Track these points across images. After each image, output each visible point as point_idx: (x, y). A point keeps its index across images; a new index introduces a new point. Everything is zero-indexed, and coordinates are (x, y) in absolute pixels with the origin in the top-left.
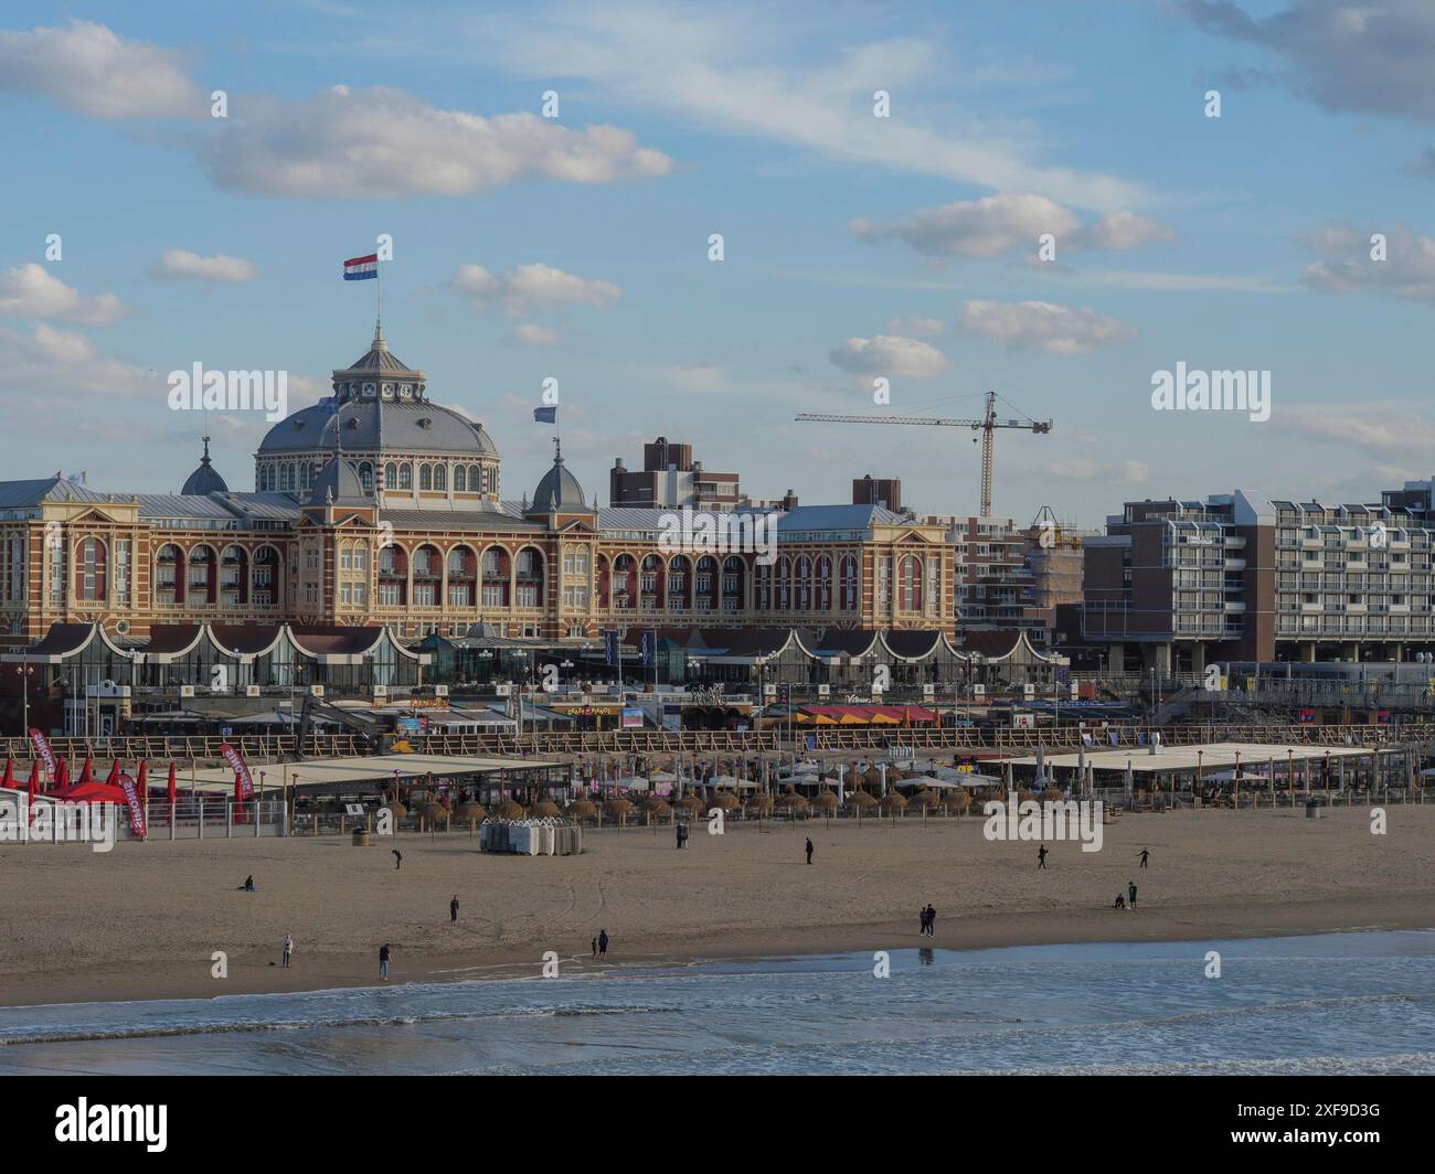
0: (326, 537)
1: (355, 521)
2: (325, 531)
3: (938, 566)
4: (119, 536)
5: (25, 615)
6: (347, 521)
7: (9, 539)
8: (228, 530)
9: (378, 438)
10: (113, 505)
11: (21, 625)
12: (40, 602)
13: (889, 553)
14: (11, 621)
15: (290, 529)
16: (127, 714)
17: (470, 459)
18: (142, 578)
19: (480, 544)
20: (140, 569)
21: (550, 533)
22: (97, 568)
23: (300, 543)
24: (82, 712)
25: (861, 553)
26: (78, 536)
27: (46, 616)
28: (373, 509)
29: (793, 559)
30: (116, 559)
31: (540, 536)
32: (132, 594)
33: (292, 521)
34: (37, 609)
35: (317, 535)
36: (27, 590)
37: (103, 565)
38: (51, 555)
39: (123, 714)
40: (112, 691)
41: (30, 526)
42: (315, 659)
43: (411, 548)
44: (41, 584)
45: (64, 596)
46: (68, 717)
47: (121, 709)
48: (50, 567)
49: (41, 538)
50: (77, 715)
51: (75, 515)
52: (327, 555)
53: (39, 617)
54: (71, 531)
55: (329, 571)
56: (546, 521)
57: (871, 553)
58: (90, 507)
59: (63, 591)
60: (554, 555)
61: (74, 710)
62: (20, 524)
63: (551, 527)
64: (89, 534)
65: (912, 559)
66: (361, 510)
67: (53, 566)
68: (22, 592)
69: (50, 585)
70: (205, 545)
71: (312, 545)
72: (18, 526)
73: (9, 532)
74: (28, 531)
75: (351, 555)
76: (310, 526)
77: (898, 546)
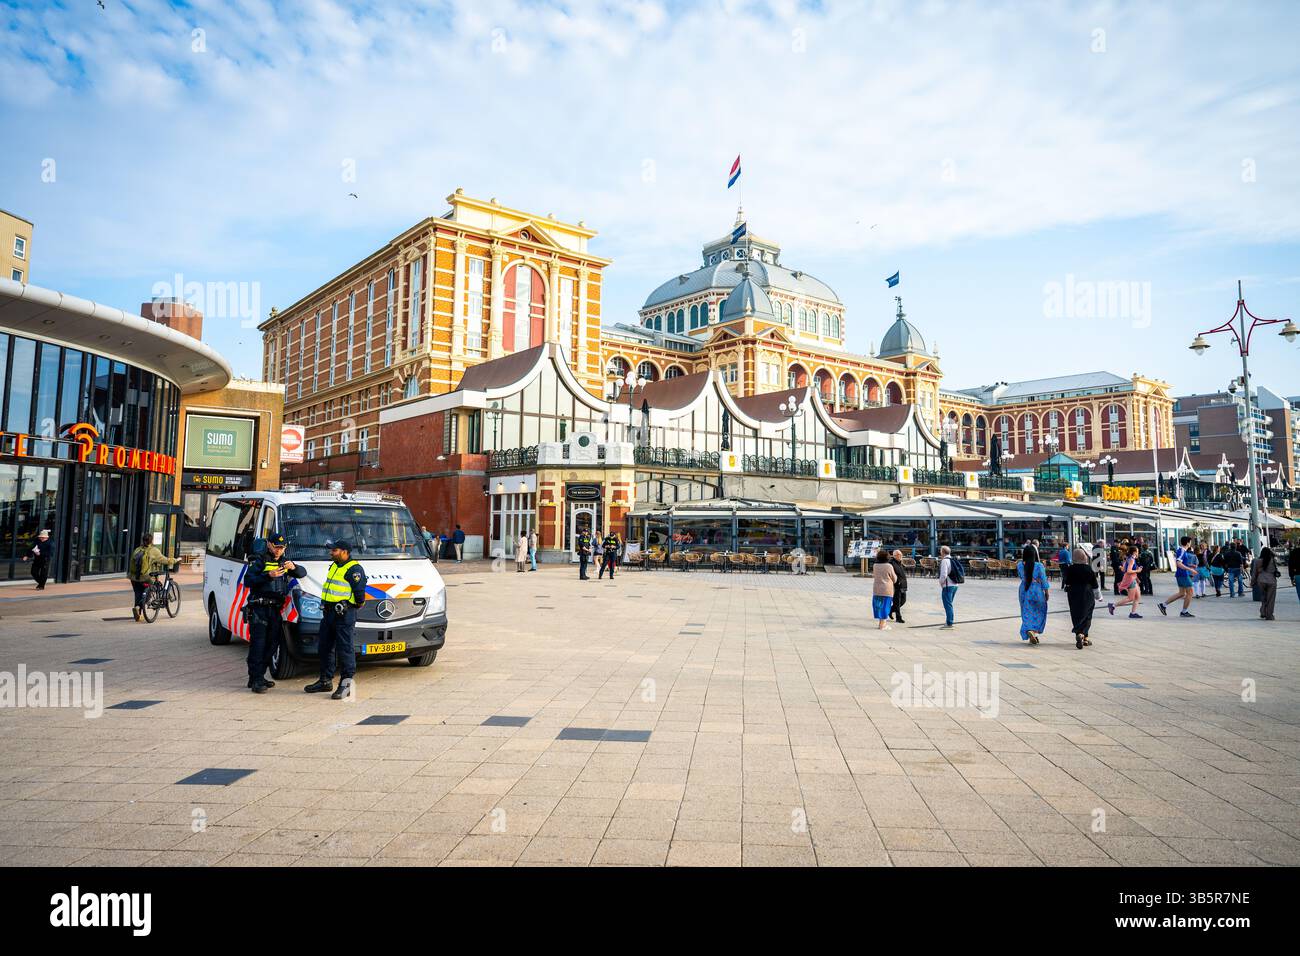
0: (746, 349)
1: (773, 335)
2: (745, 342)
3: (1167, 417)
4: (563, 270)
5: (426, 364)
6: (765, 334)
7: (406, 264)
8: (643, 345)
9: (766, 279)
10: (555, 224)
11: (419, 381)
12: (449, 345)
13: (1145, 403)
14: (406, 380)
15: (696, 351)
16: (627, 502)
17: (834, 309)
18: (592, 333)
19: (861, 374)
20: (590, 321)
21: (909, 371)
22: (533, 309)
23: (713, 360)
24: (528, 499)
25: (1130, 401)
26: (506, 258)
27: (459, 367)
28: (785, 326)
29: (1040, 414)
30: (559, 301)
31: (901, 373)
32: (580, 353)
33: (697, 344)
34: (444, 355)
35: (736, 348)
36: (430, 325)
37: (542, 306)
38: (467, 279)
39: (621, 502)
40: (595, 454)
41: (435, 230)
42: (845, 440)
43: (812, 370)
44: (452, 319)
45: (485, 342)
46: (497, 512)
47: (615, 491)
48: (466, 297)
49: (453, 252)
50: (517, 508)
51: (503, 227)
52: (746, 366)
53: (447, 367)
54: (497, 248)
55: (750, 382)
56: (903, 361)
57: (1138, 401)
58: (524, 220)
59: (484, 335)
60: (912, 390)
61: (509, 496)
62: (421, 232)
63: (909, 366)
64: (523, 258)
65: (529, 271)
66: (776, 325)
67: (470, 296)
68: (422, 331)
69: (465, 322)
70: (620, 359)
71: (727, 360)
72: (418, 239)
73: (406, 254)
74: (433, 238)
75: (768, 368)
76: (725, 341)
77: (1151, 397)
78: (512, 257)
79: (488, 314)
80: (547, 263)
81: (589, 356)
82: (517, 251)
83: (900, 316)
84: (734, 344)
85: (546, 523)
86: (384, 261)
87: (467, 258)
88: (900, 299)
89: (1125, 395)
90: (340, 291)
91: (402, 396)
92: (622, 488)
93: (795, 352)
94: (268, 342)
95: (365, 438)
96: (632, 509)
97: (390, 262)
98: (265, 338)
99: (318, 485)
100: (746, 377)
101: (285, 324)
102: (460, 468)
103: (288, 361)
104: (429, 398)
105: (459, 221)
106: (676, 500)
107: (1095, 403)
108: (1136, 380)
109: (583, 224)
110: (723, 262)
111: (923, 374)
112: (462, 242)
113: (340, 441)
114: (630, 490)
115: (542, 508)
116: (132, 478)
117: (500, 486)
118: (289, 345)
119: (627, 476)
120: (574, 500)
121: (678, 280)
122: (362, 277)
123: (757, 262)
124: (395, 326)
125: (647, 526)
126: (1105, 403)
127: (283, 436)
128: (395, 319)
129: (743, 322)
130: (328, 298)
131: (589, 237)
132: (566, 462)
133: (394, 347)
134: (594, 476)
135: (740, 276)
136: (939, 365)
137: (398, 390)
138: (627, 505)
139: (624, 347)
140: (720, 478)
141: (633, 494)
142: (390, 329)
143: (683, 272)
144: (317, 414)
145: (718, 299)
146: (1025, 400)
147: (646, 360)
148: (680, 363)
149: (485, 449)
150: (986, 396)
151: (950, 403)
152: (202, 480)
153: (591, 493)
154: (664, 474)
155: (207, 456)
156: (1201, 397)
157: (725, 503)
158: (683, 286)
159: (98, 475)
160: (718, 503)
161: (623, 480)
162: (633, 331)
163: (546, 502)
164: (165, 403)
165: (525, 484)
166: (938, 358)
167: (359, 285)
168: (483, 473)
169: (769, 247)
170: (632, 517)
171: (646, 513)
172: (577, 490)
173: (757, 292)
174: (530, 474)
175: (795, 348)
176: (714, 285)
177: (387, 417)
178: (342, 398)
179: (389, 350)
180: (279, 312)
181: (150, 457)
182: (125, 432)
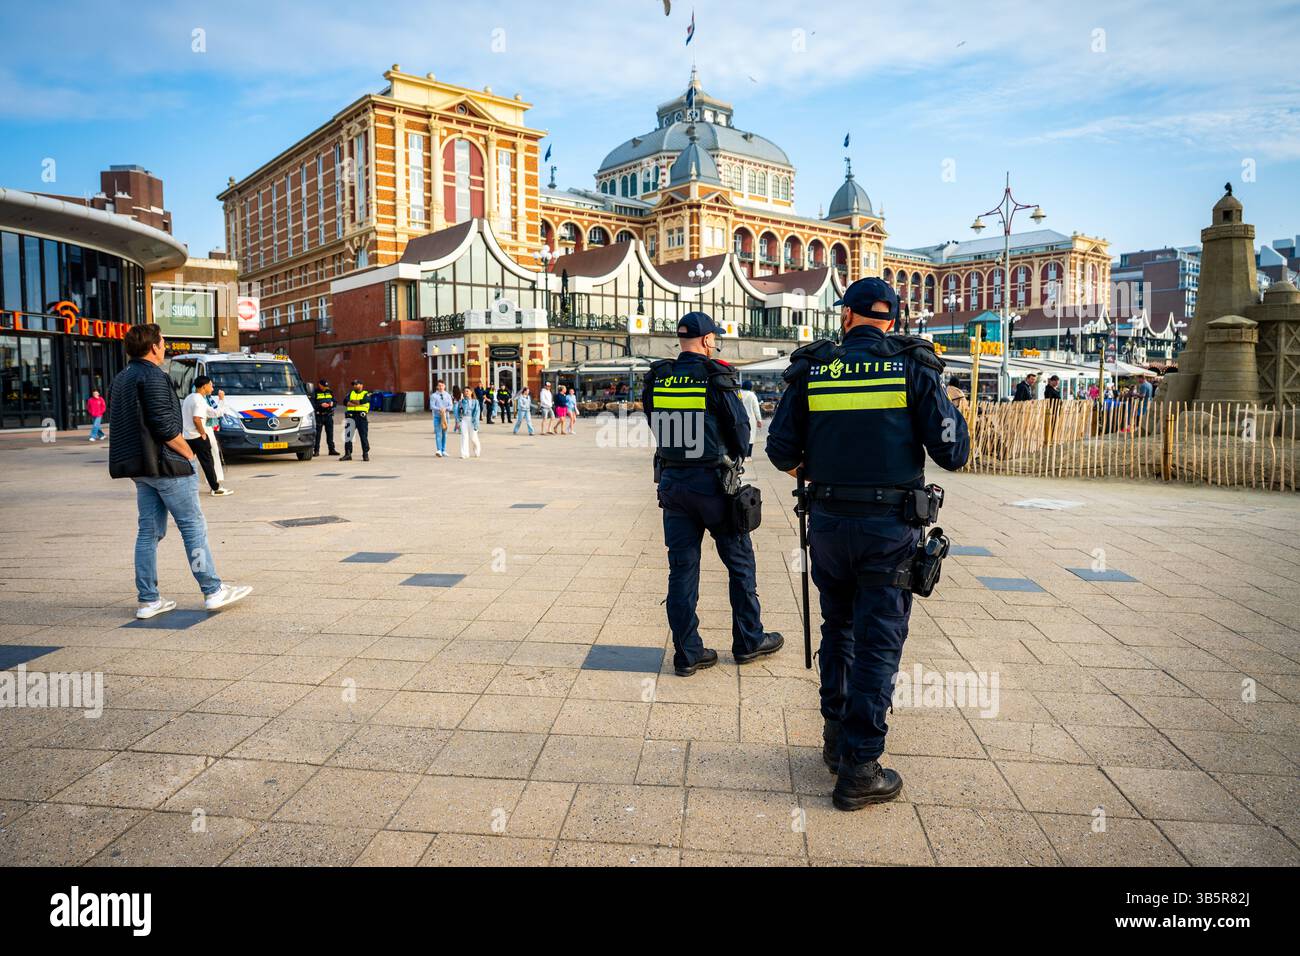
0: (692, 214)
1: (717, 200)
2: (691, 207)
3: (1104, 274)
4: (500, 143)
5: (372, 236)
6: (710, 198)
7: (350, 138)
8: (594, 211)
9: (715, 141)
10: (491, 98)
11: (368, 252)
12: (393, 218)
13: (1083, 260)
14: (356, 251)
15: (647, 215)
16: (542, 360)
17: (783, 171)
18: (531, 203)
19: (806, 236)
20: (528, 192)
21: (854, 232)
22: (473, 182)
23: (661, 224)
24: (459, 359)
25: (1068, 259)
26: (444, 133)
27: (403, 239)
28: (730, 190)
29: (985, 272)
30: (497, 173)
31: (846, 234)
32: (519, 223)
33: (647, 209)
34: (389, 228)
35: (682, 212)
36: (374, 200)
37: (481, 179)
38: (407, 154)
39: (536, 361)
40: (513, 319)
41: (374, 106)
42: (763, 302)
43: (757, 233)
44: (395, 193)
45: (428, 215)
46: (435, 371)
47: (531, 352)
48: (407, 171)
49: (391, 127)
50: (450, 367)
51: (439, 102)
52: (692, 231)
53: (392, 239)
54: (435, 123)
55: (695, 246)
56: (849, 222)
57: (1075, 259)
58: (461, 94)
59: (427, 208)
60: (856, 251)
61: (444, 357)
62: (361, 108)
63: (854, 228)
64: (461, 132)
65: (466, 144)
66: (720, 189)
67: (411, 171)
68: (368, 205)
69: (408, 195)
70: (572, 224)
71: (675, 224)
72: (359, 115)
73: (349, 130)
74: (372, 115)
75: (713, 232)
76: (673, 204)
77: (1089, 255)
78: (450, 131)
79: (429, 188)
80: (485, 136)
81: (528, 226)
82: (454, 126)
83: (849, 177)
84: (679, 208)
85: (474, 379)
86: (330, 135)
87: (407, 135)
88: (849, 160)
89: (1064, 253)
90: (291, 164)
91: (353, 266)
92: (538, 349)
93: (740, 216)
94: (229, 212)
95: (308, 309)
96: (547, 367)
97: (335, 137)
98: (225, 208)
99: (281, 350)
100: (692, 241)
101: (244, 194)
102: (400, 334)
103: (249, 231)
104: (377, 268)
105: (396, 97)
106: (587, 358)
107: (1036, 261)
108: (1075, 238)
109: (519, 97)
110: (676, 123)
111: (868, 236)
112: (401, 118)
113: (301, 309)
114: (545, 351)
115: (469, 366)
116: (110, 346)
117: (435, 348)
118: (248, 215)
119: (542, 339)
120: (497, 360)
121: (632, 144)
122: (310, 151)
123: (708, 123)
124: (343, 199)
125: (557, 380)
126: (1045, 261)
127: (240, 307)
128: (343, 192)
129: (689, 187)
130: (281, 170)
131: (524, 109)
132: (488, 327)
133: (344, 219)
134: (513, 339)
135: (686, 140)
136: (884, 226)
137: (350, 260)
138: (542, 363)
139: (574, 213)
140: (628, 340)
141: (546, 352)
142: (339, 202)
143: (637, 135)
144: (279, 282)
145: (669, 163)
146: (973, 258)
147: (597, 225)
148: (630, 227)
149: (422, 316)
150: (936, 255)
151: (900, 262)
152: (172, 347)
153: (512, 353)
154: (576, 336)
155: (174, 326)
156: (1149, 253)
157: (633, 361)
158: (636, 148)
159: (82, 344)
160: (627, 361)
161: (538, 342)
162: (585, 196)
163: (472, 362)
164: (132, 279)
165: (455, 346)
166: (883, 219)
167: (309, 158)
168: (421, 337)
169: (721, 108)
170: (547, 374)
171: (556, 370)
172: (499, 351)
173: (703, 155)
174: (459, 337)
175: (739, 211)
176: (664, 148)
177: (338, 287)
178: (301, 267)
179: (340, 222)
180: (236, 182)
181: (124, 328)
182: (100, 308)
